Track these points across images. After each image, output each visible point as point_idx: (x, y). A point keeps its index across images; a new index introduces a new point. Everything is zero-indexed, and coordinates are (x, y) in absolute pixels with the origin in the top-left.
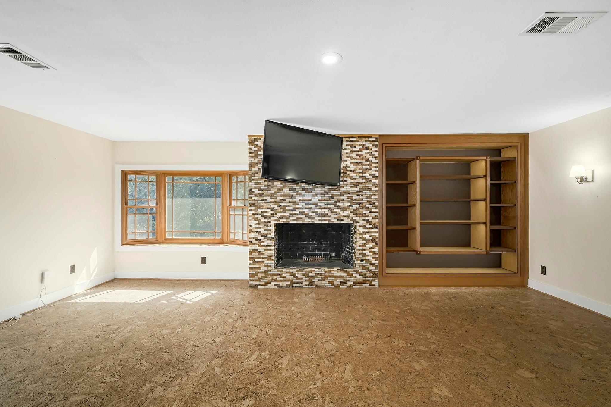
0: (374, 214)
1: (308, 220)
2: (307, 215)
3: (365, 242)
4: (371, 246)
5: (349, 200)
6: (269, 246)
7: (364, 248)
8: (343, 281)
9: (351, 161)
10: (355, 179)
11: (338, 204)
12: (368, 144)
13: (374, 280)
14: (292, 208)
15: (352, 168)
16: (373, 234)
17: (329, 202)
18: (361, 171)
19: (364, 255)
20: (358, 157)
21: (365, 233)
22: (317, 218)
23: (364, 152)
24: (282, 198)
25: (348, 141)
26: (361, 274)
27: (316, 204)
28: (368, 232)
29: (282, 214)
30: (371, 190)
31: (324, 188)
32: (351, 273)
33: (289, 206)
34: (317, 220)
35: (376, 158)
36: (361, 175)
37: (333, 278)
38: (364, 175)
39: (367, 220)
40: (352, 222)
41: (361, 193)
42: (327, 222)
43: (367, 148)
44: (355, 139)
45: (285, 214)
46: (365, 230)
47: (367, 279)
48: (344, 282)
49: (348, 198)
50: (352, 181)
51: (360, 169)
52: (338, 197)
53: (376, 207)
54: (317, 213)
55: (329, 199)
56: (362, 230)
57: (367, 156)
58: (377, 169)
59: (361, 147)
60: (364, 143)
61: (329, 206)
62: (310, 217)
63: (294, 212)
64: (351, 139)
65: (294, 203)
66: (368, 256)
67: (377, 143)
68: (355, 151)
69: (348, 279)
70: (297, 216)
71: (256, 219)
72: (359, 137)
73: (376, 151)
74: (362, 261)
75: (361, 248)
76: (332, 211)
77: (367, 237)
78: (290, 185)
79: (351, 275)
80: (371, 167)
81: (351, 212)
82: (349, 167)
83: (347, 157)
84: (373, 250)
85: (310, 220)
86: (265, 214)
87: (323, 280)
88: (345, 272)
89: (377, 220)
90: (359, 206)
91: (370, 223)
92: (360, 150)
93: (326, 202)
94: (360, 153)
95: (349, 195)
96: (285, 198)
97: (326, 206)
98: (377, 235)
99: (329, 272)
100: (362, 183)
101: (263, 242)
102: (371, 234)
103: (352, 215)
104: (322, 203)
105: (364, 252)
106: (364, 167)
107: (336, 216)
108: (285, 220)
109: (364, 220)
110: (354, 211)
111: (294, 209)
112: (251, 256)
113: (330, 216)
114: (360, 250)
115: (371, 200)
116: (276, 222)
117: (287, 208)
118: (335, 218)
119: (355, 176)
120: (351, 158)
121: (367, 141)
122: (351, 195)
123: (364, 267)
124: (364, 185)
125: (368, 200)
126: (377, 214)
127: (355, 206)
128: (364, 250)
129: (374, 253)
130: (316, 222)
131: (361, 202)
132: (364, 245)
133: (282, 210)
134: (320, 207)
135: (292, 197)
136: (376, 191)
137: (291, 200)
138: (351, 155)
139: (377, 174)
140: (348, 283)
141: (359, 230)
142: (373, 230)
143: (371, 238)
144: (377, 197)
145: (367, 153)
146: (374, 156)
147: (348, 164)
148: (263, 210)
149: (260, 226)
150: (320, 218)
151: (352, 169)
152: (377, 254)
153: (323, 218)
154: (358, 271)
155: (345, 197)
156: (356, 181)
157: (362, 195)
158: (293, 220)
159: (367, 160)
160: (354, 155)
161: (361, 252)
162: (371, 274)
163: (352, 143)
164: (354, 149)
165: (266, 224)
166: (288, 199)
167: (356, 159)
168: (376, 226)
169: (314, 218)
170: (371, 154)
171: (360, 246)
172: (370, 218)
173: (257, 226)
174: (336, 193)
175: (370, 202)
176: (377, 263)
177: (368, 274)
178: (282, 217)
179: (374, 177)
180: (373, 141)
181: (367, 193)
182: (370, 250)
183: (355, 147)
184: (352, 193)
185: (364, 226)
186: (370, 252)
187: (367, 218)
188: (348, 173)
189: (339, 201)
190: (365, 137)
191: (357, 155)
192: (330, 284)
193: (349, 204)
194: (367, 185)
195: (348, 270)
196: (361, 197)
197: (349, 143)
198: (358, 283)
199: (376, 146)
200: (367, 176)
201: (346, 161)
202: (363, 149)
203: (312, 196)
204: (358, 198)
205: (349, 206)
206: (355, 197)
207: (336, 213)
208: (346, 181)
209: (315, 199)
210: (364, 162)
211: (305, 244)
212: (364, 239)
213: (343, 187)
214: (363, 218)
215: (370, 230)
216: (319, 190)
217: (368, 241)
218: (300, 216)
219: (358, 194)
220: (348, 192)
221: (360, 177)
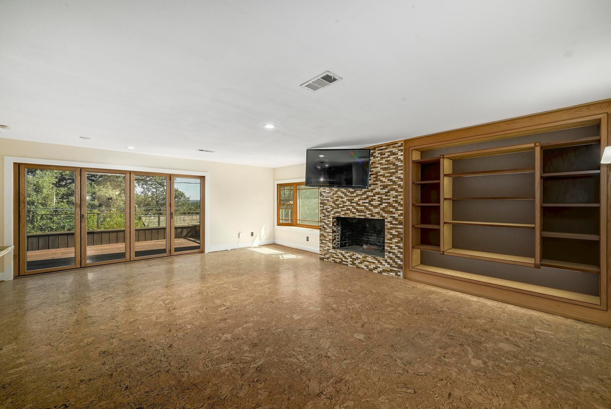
0: (400, 212)
1: (351, 215)
2: (351, 212)
3: (392, 236)
4: (397, 241)
5: (379, 199)
6: (330, 232)
7: (391, 242)
8: (375, 266)
9: (381, 167)
10: (384, 182)
11: (372, 203)
12: (395, 150)
13: (399, 272)
14: (342, 206)
15: (382, 172)
16: (399, 230)
17: (365, 201)
18: (389, 175)
19: (391, 248)
21: (392, 228)
23: (391, 158)
24: (337, 198)
25: (379, 150)
26: (389, 263)
27: (357, 203)
28: (395, 228)
29: (336, 210)
30: (397, 191)
31: (361, 190)
32: (381, 261)
33: (340, 204)
34: (357, 215)
35: (401, 161)
36: (389, 178)
37: (368, 263)
38: (391, 178)
39: (394, 218)
40: (381, 218)
41: (388, 194)
42: (363, 217)
43: (394, 154)
44: (384, 147)
45: (338, 210)
46: (392, 226)
47: (393, 269)
48: (376, 268)
49: (379, 198)
50: (382, 184)
51: (388, 173)
52: (371, 198)
53: (401, 205)
54: (357, 210)
55: (365, 199)
56: (389, 226)
57: (394, 161)
58: (402, 172)
59: (389, 153)
60: (391, 150)
61: (365, 204)
62: (353, 213)
63: (343, 209)
64: (381, 148)
65: (344, 202)
66: (394, 249)
67: (402, 148)
68: (385, 158)
69: (379, 266)
70: (345, 212)
71: (323, 213)
72: (387, 145)
73: (402, 155)
74: (389, 252)
75: (389, 241)
76: (367, 209)
77: (394, 232)
78: (341, 189)
79: (381, 263)
80: (397, 170)
81: (381, 210)
82: (379, 172)
83: (379, 164)
84: (399, 244)
85: (353, 215)
86: (328, 210)
87: (361, 263)
88: (377, 260)
89: (402, 217)
90: (386, 204)
91: (396, 219)
92: (389, 156)
93: (363, 201)
94: (389, 159)
95: (379, 196)
96: (338, 198)
97: (363, 204)
98: (401, 231)
99: (365, 257)
100: (389, 185)
101: (327, 229)
102: (397, 230)
103: (381, 212)
104: (361, 202)
105: (391, 245)
106: (391, 171)
107: (370, 213)
108: (338, 214)
109: (391, 217)
110: (383, 209)
112: (321, 238)
113: (366, 212)
114: (388, 243)
115: (397, 199)
116: (333, 216)
117: (340, 206)
118: (369, 214)
119: (384, 179)
120: (381, 164)
121: (393, 147)
122: (382, 196)
123: (391, 258)
124: (391, 187)
125: (394, 199)
126: (402, 212)
127: (384, 205)
128: (391, 243)
129: (399, 247)
130: (357, 217)
131: (389, 201)
132: (391, 239)
133: (336, 207)
134: (359, 205)
135: (342, 198)
136: (401, 192)
137: (342, 200)
138: (381, 162)
139: (402, 176)
140: (379, 270)
141: (387, 225)
142: (399, 226)
143: (397, 233)
144: (402, 197)
145: (394, 158)
146: (399, 160)
147: (379, 169)
148: (326, 207)
149: (325, 218)
150: (359, 214)
151: (382, 174)
152: (402, 248)
153: (361, 214)
154: (386, 261)
155: (376, 197)
156: (385, 184)
157: (390, 195)
158: (343, 215)
159: (394, 164)
160: (383, 161)
161: (388, 245)
162: (397, 266)
163: (382, 151)
164: (384, 156)
165: (328, 217)
166: (340, 200)
167: (385, 165)
168: (400, 223)
169: (355, 214)
170: (397, 159)
171: (389, 239)
172: (396, 216)
173: (324, 218)
174: (370, 194)
175: (396, 202)
176: (401, 256)
177: (394, 265)
178: (336, 212)
179: (399, 178)
180: (399, 146)
181: (394, 193)
182: (396, 244)
183: (384, 154)
184: (383, 194)
185: (391, 223)
186: (396, 246)
187: (394, 215)
188: (379, 177)
189: (372, 200)
190: (393, 144)
192: (366, 268)
193: (379, 203)
194: (394, 187)
195: (379, 258)
196: (389, 197)
197: (379, 152)
198: (387, 271)
199: (401, 150)
200: (393, 178)
201: (377, 167)
202: (391, 155)
203: (354, 196)
204: (386, 197)
205: (379, 205)
206: (384, 197)
207: (370, 210)
208: (377, 184)
209: (356, 199)
210: (391, 166)
211: (368, 235)
212: (391, 234)
213: (375, 189)
214: (390, 215)
215: (396, 226)
216: (359, 192)
217: (394, 236)
218: (347, 212)
219: (386, 194)
220: (378, 193)
221: (388, 180)
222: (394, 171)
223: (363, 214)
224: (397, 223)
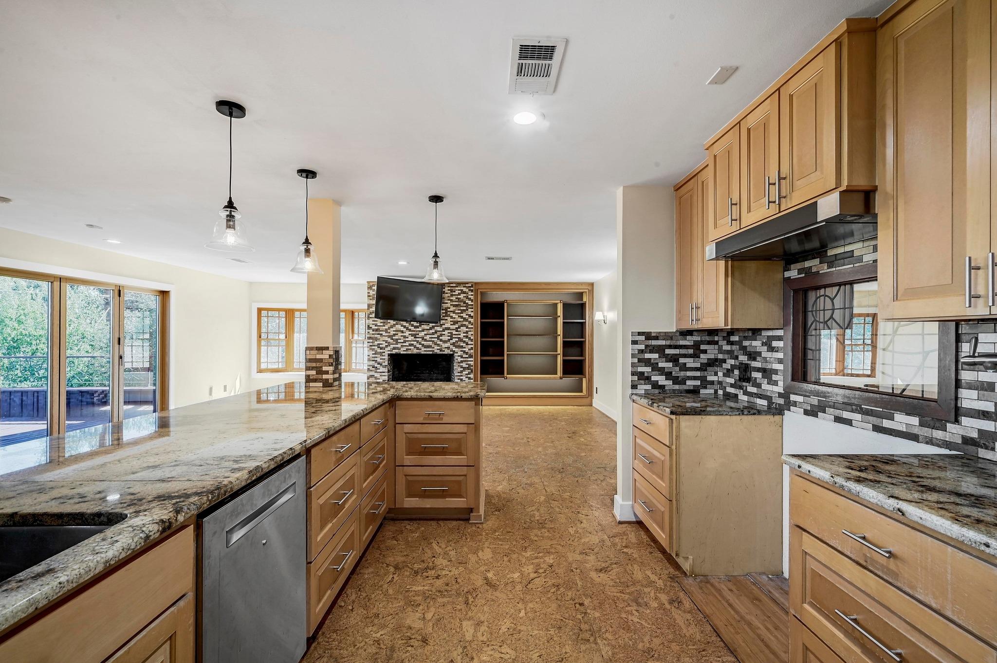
0: (470, 346)
1: (415, 351)
2: (415, 347)
3: (462, 369)
4: (467, 373)
5: (449, 335)
6: (384, 372)
7: (462, 374)
9: (452, 303)
10: (455, 318)
11: (440, 338)
12: (465, 289)
14: (402, 341)
15: (452, 309)
16: (469, 363)
17: (433, 336)
18: (460, 311)
20: (457, 300)
21: (462, 362)
22: (423, 349)
23: (462, 296)
24: (395, 333)
25: (449, 287)
27: (423, 338)
28: (465, 361)
29: (394, 346)
30: (467, 327)
31: (429, 325)
33: (400, 339)
34: (423, 351)
35: (472, 301)
36: (460, 315)
38: (462, 315)
39: (464, 352)
40: (452, 353)
41: (459, 330)
42: (431, 353)
43: (464, 293)
44: (455, 285)
45: (396, 346)
46: (462, 359)
49: (448, 333)
50: (452, 320)
51: (459, 310)
52: (441, 333)
53: (472, 340)
54: (423, 345)
55: (433, 334)
56: (460, 359)
57: (465, 299)
58: (473, 310)
59: (460, 292)
60: (462, 288)
61: (433, 339)
62: (418, 348)
63: (404, 344)
64: (451, 285)
65: (405, 337)
67: (472, 288)
68: (455, 295)
70: (407, 348)
71: (373, 350)
72: (458, 284)
73: (472, 295)
75: (459, 374)
76: (436, 344)
77: (464, 365)
78: (401, 323)
80: (467, 308)
81: (451, 345)
82: (449, 308)
83: (448, 300)
84: (469, 376)
85: (418, 351)
86: (381, 346)
89: (472, 351)
90: (457, 339)
91: (467, 353)
92: (459, 294)
93: (431, 336)
94: (459, 297)
95: (449, 331)
96: (397, 333)
97: (431, 339)
98: (472, 363)
100: (460, 321)
101: (379, 369)
102: (467, 363)
103: (451, 347)
104: (428, 337)
105: (461, 377)
106: (462, 308)
107: (439, 348)
108: (397, 351)
109: (461, 351)
110: (453, 344)
111: (405, 342)
112: (369, 380)
113: (434, 348)
114: (458, 376)
115: (467, 335)
116: (389, 352)
117: (399, 341)
118: (438, 349)
119: (454, 315)
120: (451, 300)
121: (464, 287)
122: (452, 331)
124: (462, 323)
125: (465, 335)
126: (472, 346)
127: (454, 340)
128: (462, 376)
129: (470, 378)
130: (422, 353)
131: (459, 336)
132: (461, 372)
133: (394, 343)
134: (426, 340)
135: (402, 332)
136: (472, 328)
137: (402, 334)
138: (451, 298)
139: (472, 314)
141: (457, 359)
142: (469, 359)
143: (467, 366)
144: (472, 333)
145: (464, 297)
146: (470, 299)
147: (449, 305)
148: (379, 343)
149: (376, 356)
150: (426, 349)
151: (452, 310)
152: (472, 379)
153: (428, 350)
155: (446, 332)
156: (455, 320)
157: (460, 331)
158: (404, 351)
159: (465, 303)
160: (454, 298)
161: (459, 377)
163: (452, 288)
164: (454, 293)
165: (381, 354)
166: (400, 334)
167: (455, 302)
168: (471, 356)
169: (421, 349)
170: (467, 297)
171: (458, 373)
172: (466, 350)
173: (374, 356)
174: (438, 329)
175: (467, 337)
178: (394, 348)
179: (470, 316)
180: (469, 287)
181: (464, 329)
182: (466, 376)
183: (455, 292)
184: (453, 330)
185: (462, 357)
186: (466, 378)
187: (464, 349)
188: (448, 313)
189: (441, 335)
190: (463, 284)
191: (456, 298)
193: (449, 338)
194: (464, 323)
196: (459, 333)
197: (449, 288)
199: (472, 291)
200: (464, 315)
201: (447, 303)
202: (461, 293)
203: (420, 331)
204: (457, 333)
205: (449, 340)
206: (454, 332)
207: (438, 345)
208: (447, 320)
209: (422, 334)
210: (462, 304)
211: (419, 373)
212: (462, 367)
213: (444, 325)
214: (461, 349)
215: (467, 359)
216: (425, 327)
217: (465, 369)
218: (409, 347)
219: (456, 330)
220: (448, 329)
221: (459, 316)
222: (465, 308)
223: (431, 349)
224: (467, 356)
